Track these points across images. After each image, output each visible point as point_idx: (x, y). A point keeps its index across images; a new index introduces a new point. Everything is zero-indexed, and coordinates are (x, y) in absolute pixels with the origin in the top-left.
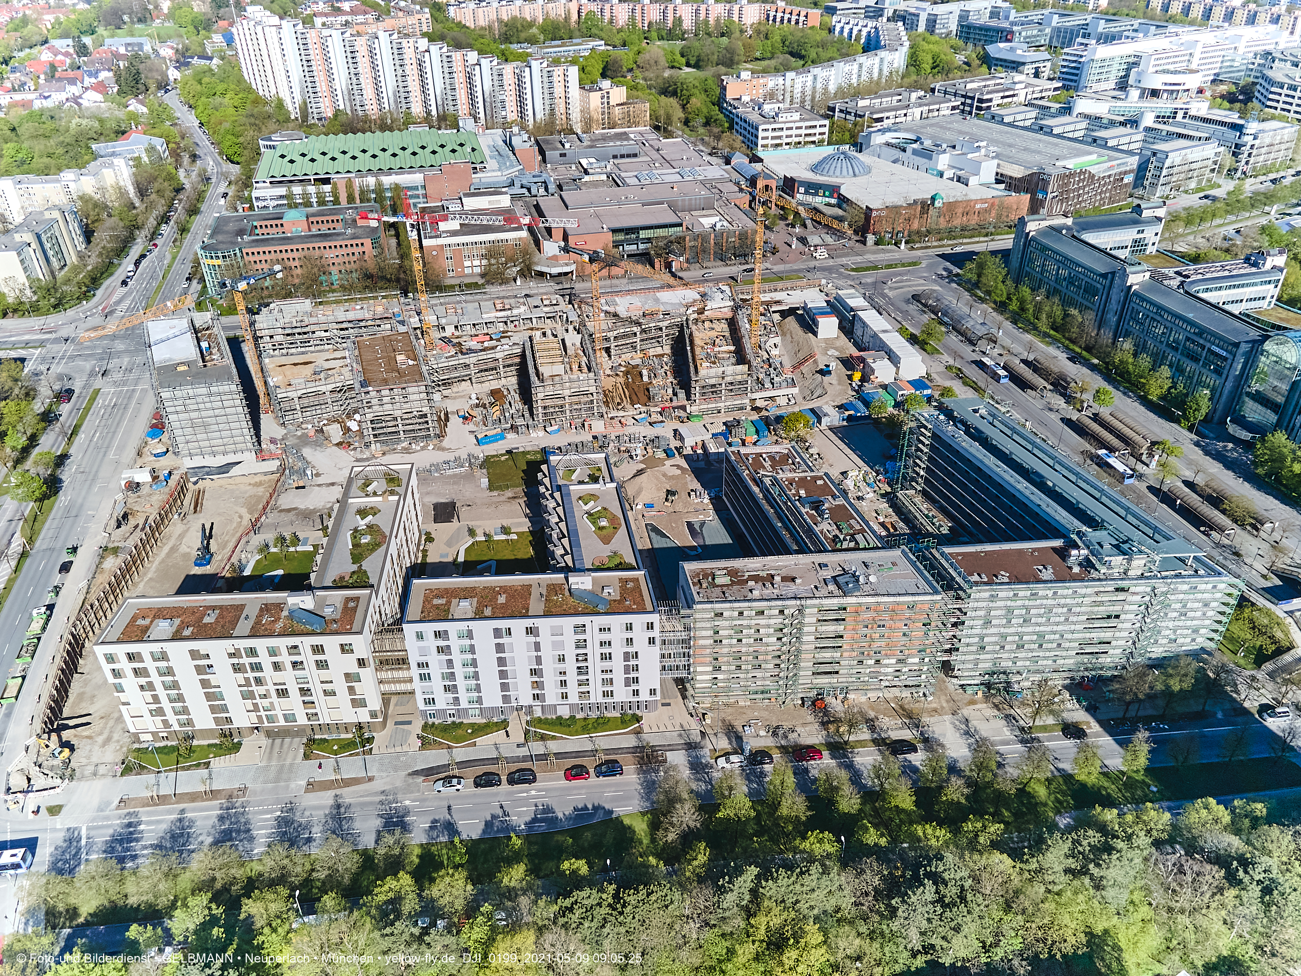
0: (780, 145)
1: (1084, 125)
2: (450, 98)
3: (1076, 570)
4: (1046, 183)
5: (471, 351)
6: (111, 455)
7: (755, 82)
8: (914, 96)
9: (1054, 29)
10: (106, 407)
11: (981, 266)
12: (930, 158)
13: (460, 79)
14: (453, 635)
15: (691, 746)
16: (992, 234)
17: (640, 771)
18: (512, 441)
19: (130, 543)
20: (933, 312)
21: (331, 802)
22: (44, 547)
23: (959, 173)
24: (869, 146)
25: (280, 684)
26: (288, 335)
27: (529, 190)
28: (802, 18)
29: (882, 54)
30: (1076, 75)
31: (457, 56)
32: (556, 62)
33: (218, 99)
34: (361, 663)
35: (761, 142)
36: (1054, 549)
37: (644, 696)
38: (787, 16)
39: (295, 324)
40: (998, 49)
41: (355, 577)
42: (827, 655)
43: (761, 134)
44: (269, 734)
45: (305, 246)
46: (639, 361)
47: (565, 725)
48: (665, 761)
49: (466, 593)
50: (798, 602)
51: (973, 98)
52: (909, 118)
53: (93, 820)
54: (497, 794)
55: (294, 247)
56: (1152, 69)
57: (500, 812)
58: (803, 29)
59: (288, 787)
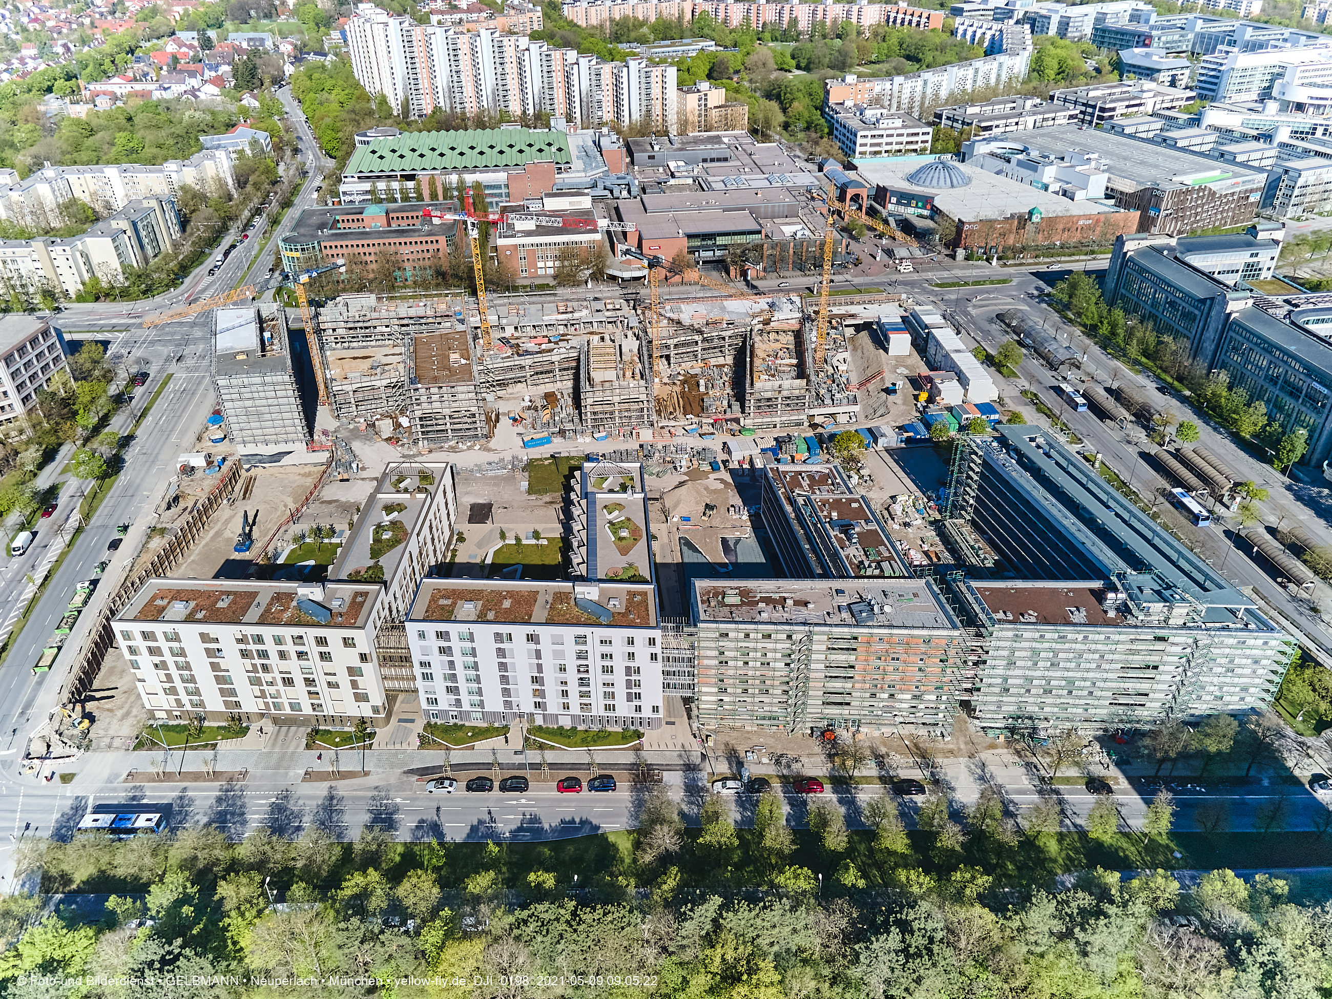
0: (880, 152)
1: (1213, 138)
2: (548, 97)
3: (1112, 614)
4: (1159, 199)
5: (527, 352)
6: (173, 439)
7: (860, 86)
8: (1029, 103)
9: (1197, 34)
10: (175, 391)
11: (1074, 287)
12: (1035, 170)
13: (558, 78)
14: (454, 636)
15: (689, 768)
16: (1093, 252)
17: (634, 789)
18: (559, 446)
19: (177, 525)
20: (1015, 332)
21: (325, 793)
22: (99, 524)
23: (1065, 186)
24: (972, 156)
25: (286, 673)
26: (350, 329)
27: (612, 192)
28: (924, 20)
29: (1001, 58)
30: (1215, 84)
31: (556, 55)
32: (652, 63)
33: (325, 95)
34: (363, 658)
35: (858, 149)
37: (647, 713)
38: (908, 18)
39: (357, 319)
40: (1133, 55)
41: (370, 572)
42: (837, 685)
43: (859, 141)
44: (276, 721)
45: (381, 241)
46: (697, 371)
47: (565, 735)
48: (661, 781)
49: (471, 596)
50: (807, 628)
51: (1094, 107)
52: (1021, 127)
53: (101, 791)
54: (486, 800)
55: (371, 242)
56: (1297, 82)
58: (923, 32)
59: (287, 774)
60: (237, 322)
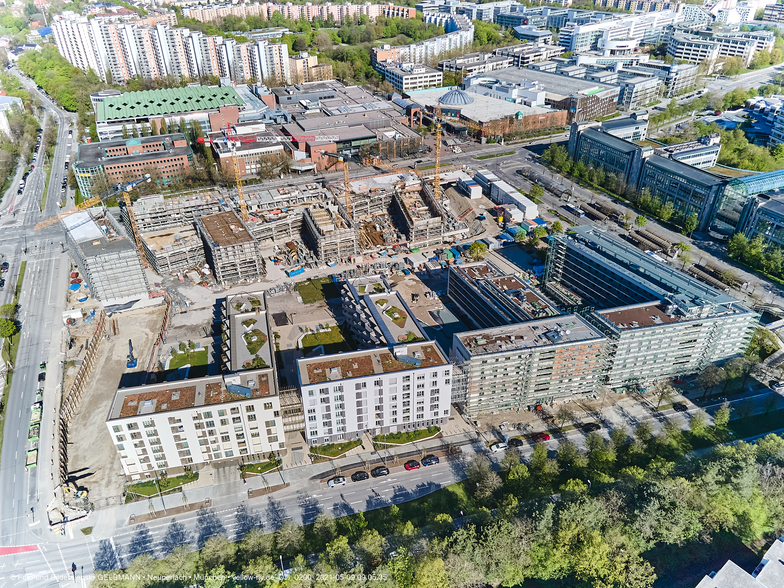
0: (416, 87)
1: (584, 70)
2: (207, 66)
3: (673, 316)
4: (575, 103)
5: (271, 220)
6: (48, 302)
7: (392, 51)
8: (486, 56)
9: (549, 17)
10: (35, 273)
11: (553, 152)
12: (507, 92)
13: (212, 54)
14: (331, 391)
15: (473, 441)
16: (549, 134)
17: (448, 459)
18: (309, 273)
19: (81, 357)
20: (531, 180)
21: (267, 502)
22: (22, 365)
23: (525, 100)
24: (469, 86)
25: (225, 433)
26: (154, 218)
27: (275, 120)
28: (405, 13)
29: (461, 33)
30: (569, 43)
31: (210, 40)
32: (273, 42)
33: (49, 71)
34: (276, 414)
35: (404, 86)
36: (656, 306)
37: (441, 415)
38: (396, 12)
39: (158, 211)
40: (522, 29)
41: (256, 362)
42: (543, 379)
43: (404, 81)
44: (217, 466)
45: (145, 162)
46: (371, 220)
47: (396, 438)
48: (461, 452)
49: (333, 365)
50: (529, 350)
51: (518, 57)
52: (486, 69)
53: (116, 533)
54: (368, 484)
55: (138, 163)
56: (609, 39)
57: (373, 494)
58: (407, 20)
59: (236, 496)
60: (80, 221)
